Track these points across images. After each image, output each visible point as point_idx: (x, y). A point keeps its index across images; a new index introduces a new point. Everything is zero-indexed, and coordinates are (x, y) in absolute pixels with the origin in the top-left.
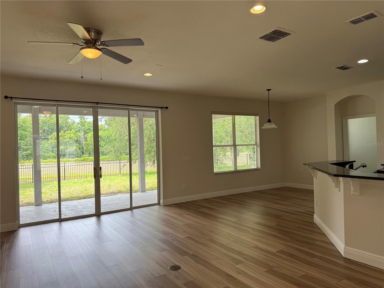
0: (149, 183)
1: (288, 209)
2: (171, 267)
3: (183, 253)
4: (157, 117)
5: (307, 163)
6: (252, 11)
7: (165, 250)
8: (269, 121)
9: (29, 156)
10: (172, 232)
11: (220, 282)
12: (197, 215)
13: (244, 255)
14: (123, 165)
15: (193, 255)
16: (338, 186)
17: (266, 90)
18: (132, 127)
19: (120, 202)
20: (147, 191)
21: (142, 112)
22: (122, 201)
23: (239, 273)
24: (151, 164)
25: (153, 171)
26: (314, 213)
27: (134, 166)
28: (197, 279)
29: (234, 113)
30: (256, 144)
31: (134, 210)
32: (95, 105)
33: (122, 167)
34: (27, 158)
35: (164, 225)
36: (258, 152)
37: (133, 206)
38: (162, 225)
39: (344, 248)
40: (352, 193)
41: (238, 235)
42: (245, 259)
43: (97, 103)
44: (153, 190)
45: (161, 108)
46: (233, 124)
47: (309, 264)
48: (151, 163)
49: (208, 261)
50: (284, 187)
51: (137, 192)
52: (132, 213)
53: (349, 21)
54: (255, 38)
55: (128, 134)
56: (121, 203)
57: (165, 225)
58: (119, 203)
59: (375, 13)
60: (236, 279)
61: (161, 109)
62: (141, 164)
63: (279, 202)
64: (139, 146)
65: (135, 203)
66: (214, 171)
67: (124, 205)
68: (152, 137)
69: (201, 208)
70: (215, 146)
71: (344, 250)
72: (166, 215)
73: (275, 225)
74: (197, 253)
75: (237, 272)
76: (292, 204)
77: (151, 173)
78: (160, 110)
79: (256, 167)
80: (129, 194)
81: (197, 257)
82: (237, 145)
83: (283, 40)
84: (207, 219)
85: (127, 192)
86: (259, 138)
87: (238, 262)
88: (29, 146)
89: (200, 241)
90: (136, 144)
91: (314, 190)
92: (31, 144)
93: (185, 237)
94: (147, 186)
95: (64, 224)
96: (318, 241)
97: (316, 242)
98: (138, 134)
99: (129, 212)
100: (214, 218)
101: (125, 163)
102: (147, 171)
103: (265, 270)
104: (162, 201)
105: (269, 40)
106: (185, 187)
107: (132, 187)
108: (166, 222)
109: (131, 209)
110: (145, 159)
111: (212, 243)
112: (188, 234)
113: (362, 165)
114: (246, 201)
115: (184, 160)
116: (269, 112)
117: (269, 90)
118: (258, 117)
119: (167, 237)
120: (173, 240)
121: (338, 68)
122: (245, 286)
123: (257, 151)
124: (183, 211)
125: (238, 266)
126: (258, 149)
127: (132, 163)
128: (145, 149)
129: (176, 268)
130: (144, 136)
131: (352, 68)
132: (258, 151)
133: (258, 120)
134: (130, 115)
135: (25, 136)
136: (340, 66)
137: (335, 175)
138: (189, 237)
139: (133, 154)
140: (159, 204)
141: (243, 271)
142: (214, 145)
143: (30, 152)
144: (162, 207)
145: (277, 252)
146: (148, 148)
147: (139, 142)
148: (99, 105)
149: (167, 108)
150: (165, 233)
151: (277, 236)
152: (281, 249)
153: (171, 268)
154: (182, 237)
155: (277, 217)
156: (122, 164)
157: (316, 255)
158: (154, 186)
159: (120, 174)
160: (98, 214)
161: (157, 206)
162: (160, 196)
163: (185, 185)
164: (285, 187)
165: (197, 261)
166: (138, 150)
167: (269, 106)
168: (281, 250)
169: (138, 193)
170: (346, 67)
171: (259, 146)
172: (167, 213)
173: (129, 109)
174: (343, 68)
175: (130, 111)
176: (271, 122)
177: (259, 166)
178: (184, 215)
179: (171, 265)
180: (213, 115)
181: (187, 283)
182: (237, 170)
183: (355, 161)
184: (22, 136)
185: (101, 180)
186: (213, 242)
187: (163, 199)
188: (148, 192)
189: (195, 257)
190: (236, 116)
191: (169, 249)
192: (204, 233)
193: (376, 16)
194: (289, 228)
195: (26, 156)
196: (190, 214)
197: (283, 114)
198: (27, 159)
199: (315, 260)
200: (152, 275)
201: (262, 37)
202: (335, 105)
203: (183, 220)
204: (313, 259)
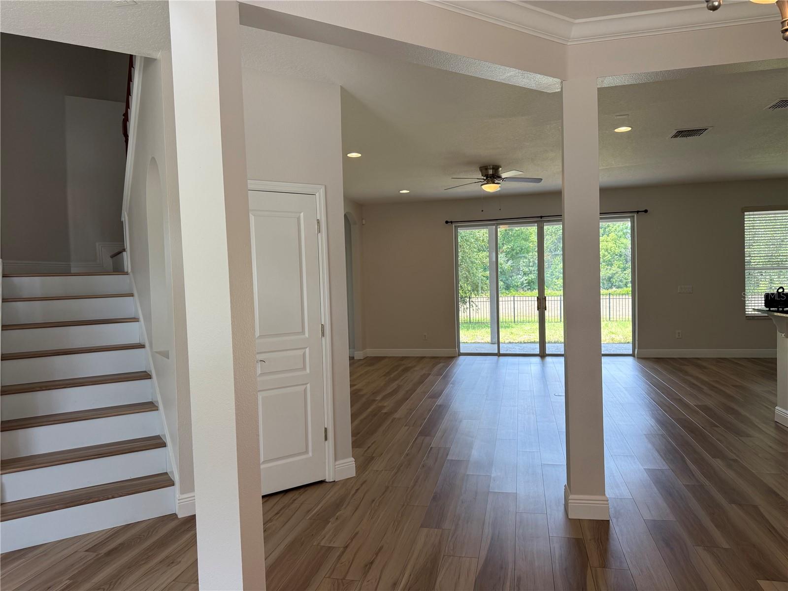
4: (633, 226)
9: (532, 284)
32: (539, 219)
34: (529, 287)
43: (541, 217)
45: (638, 212)
70: (749, 268)
78: (637, 215)
88: (532, 267)
92: (534, 263)
95: (502, 359)
104: (636, 351)
106: (680, 335)
115: (679, 291)
135: (526, 250)
140: (633, 355)
143: (533, 277)
144: (634, 360)
148: (544, 219)
149: (646, 211)
160: (543, 355)
161: (629, 357)
162: (635, 344)
180: (747, 214)
184: (522, 249)
185: (546, 313)
187: (638, 349)
195: (527, 283)
198: (528, 289)
201: (672, 137)
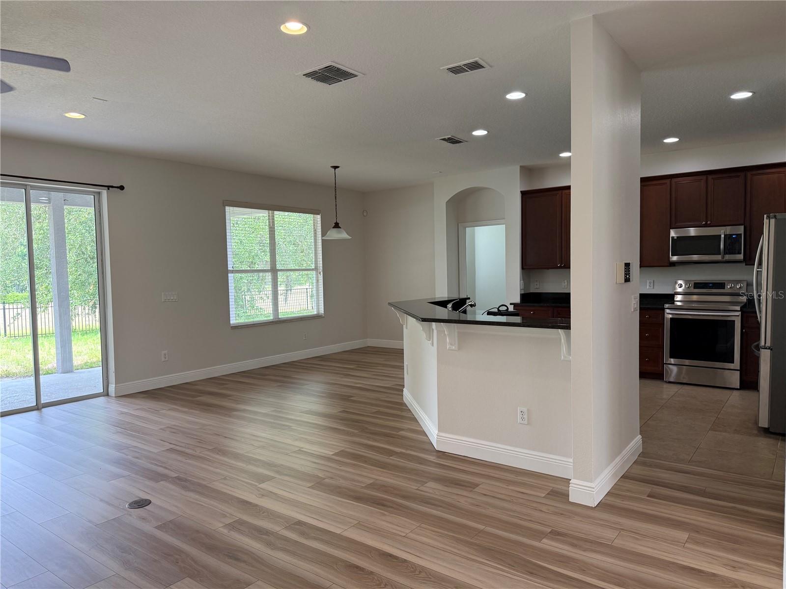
0: (83, 354)
1: (366, 384)
2: (132, 503)
3: (157, 477)
4: (99, 206)
5: (393, 302)
6: (282, 28)
7: (117, 476)
8: (337, 226)
10: (135, 444)
11: (228, 515)
12: (192, 409)
13: (275, 466)
14: (12, 316)
15: (179, 478)
16: (430, 339)
17: (331, 167)
18: (36, 226)
19: (8, 396)
20: (78, 369)
21: (61, 195)
22: (14, 395)
23: (263, 495)
24: (87, 311)
25: (91, 327)
26: (403, 386)
27: (43, 316)
28: (184, 515)
29: (272, 207)
30: (316, 269)
31: (43, 410)
33: (12, 321)
35: (118, 432)
36: (320, 284)
37: (44, 400)
38: (113, 433)
39: (437, 435)
40: (448, 347)
41: (269, 436)
42: (278, 472)
44: (91, 367)
46: (270, 228)
47: (383, 466)
48: (87, 308)
49: (207, 485)
50: (365, 347)
51: (52, 373)
52: (41, 415)
53: (444, 67)
54: (296, 74)
55: (25, 242)
56: (11, 397)
57: (120, 432)
58: (7, 398)
59: (481, 62)
60: (257, 505)
61: (109, 189)
62: (60, 311)
63: (351, 373)
64: (53, 270)
65: (47, 395)
66: (231, 322)
67: (21, 401)
68: (89, 249)
69: (200, 396)
70: (232, 272)
71: (437, 438)
72: (123, 413)
73: (340, 412)
74: (186, 474)
75: (260, 494)
76: (374, 375)
77: (85, 333)
78: (106, 191)
79: (315, 313)
80: (33, 379)
81: (186, 480)
82: (278, 270)
83: (344, 84)
84: (212, 415)
85: (26, 375)
86: (321, 257)
87: (264, 479)
89: (194, 452)
90: (46, 265)
91: (403, 350)
93: (163, 450)
94: (77, 361)
96: (403, 430)
97: (401, 432)
98: (51, 243)
99: (34, 413)
100: (227, 411)
101: (19, 311)
102: (77, 328)
103: (310, 485)
104: (112, 388)
105: (322, 81)
106: (167, 356)
107: (40, 363)
108: (124, 428)
109: (39, 407)
110: (71, 302)
111: (218, 454)
112: (171, 444)
113: (470, 303)
114: (293, 376)
115: (163, 300)
116: (336, 209)
117: (335, 167)
118: (319, 217)
119: (123, 453)
120: (137, 458)
121: (444, 139)
122: (270, 514)
123: (318, 281)
124: (161, 403)
125: (263, 486)
126: (319, 278)
127: (38, 310)
128: (70, 278)
129: (141, 504)
130: (68, 247)
131: (466, 143)
132: (320, 281)
133: (320, 222)
134: (30, 198)
136: (446, 137)
137: (424, 320)
138: (171, 448)
139: (40, 289)
141: (271, 492)
142: (231, 269)
144: (113, 400)
145: (335, 454)
146: (80, 275)
147: (53, 261)
149: (122, 188)
150: (119, 448)
151: (339, 429)
152: (343, 449)
153: (130, 505)
154: (156, 451)
155: (345, 398)
156: (10, 314)
157: (395, 452)
158: (95, 360)
159: (6, 335)
161: (102, 399)
162: (107, 377)
163: (166, 352)
164: (368, 347)
165: (185, 488)
166: (52, 279)
167: (336, 197)
168: (342, 451)
169: (54, 375)
170: (457, 139)
171: (322, 273)
172: (126, 411)
173: (28, 188)
174: (452, 141)
175: (31, 191)
176: (340, 228)
177: (322, 311)
178: (164, 411)
179: (131, 501)
180: (227, 208)
181: (163, 525)
182: (279, 318)
183: (469, 298)
186: (220, 453)
187: (116, 384)
188: (81, 373)
189: (182, 482)
190: (276, 212)
191: (126, 473)
192: (204, 440)
193: (483, 67)
194: (363, 415)
196: (176, 409)
197: (365, 214)
199: (394, 460)
200: (90, 521)
201: (307, 74)
202: (446, 203)
203: (161, 420)
204: (391, 458)
